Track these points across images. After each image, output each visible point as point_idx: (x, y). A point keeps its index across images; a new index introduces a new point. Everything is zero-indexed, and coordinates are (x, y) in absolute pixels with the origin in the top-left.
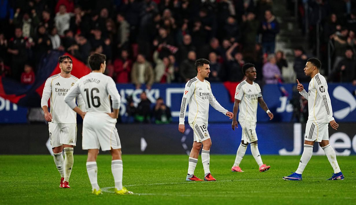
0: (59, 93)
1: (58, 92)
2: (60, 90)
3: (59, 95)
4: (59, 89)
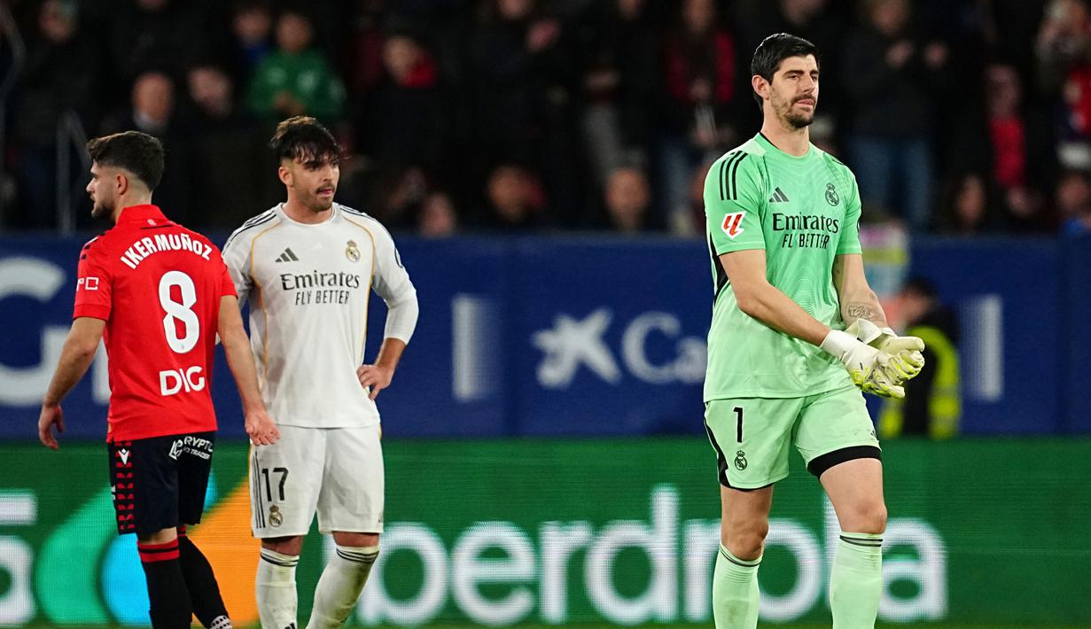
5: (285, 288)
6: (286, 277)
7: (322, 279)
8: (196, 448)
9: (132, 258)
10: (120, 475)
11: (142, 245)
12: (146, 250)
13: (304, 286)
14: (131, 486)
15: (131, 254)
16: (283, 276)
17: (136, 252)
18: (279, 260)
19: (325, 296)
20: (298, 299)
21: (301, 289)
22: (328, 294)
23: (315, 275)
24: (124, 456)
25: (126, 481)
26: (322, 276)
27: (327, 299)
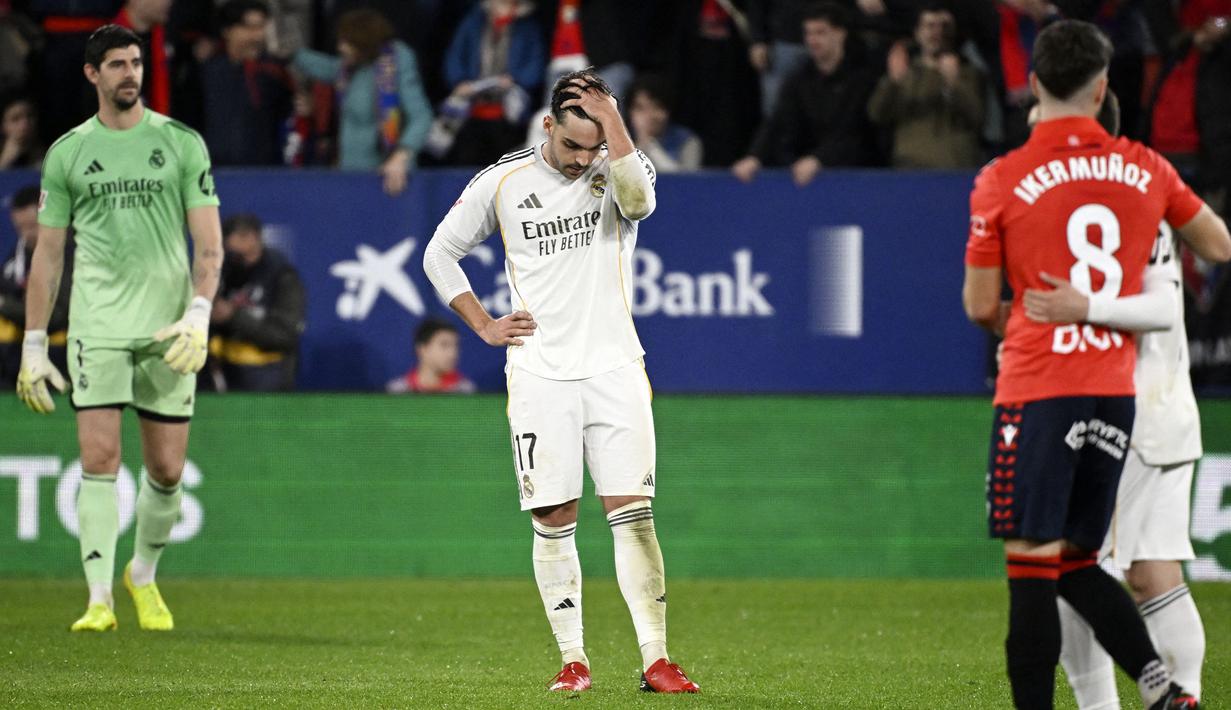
0: (544, 245)
1: (539, 239)
2: (542, 228)
3: (544, 251)
4: (538, 226)
5: (527, 238)
6: (528, 225)
7: (567, 225)
8: (1104, 438)
9: (1030, 190)
10: (1000, 460)
11: (1048, 170)
12: (1052, 177)
13: (547, 234)
14: (1010, 474)
15: (1029, 183)
16: (524, 224)
17: (1037, 180)
18: (521, 206)
19: (570, 241)
20: (541, 248)
21: (544, 238)
22: (573, 239)
23: (559, 222)
24: (1009, 433)
25: (1005, 468)
26: (566, 221)
27: (573, 244)
